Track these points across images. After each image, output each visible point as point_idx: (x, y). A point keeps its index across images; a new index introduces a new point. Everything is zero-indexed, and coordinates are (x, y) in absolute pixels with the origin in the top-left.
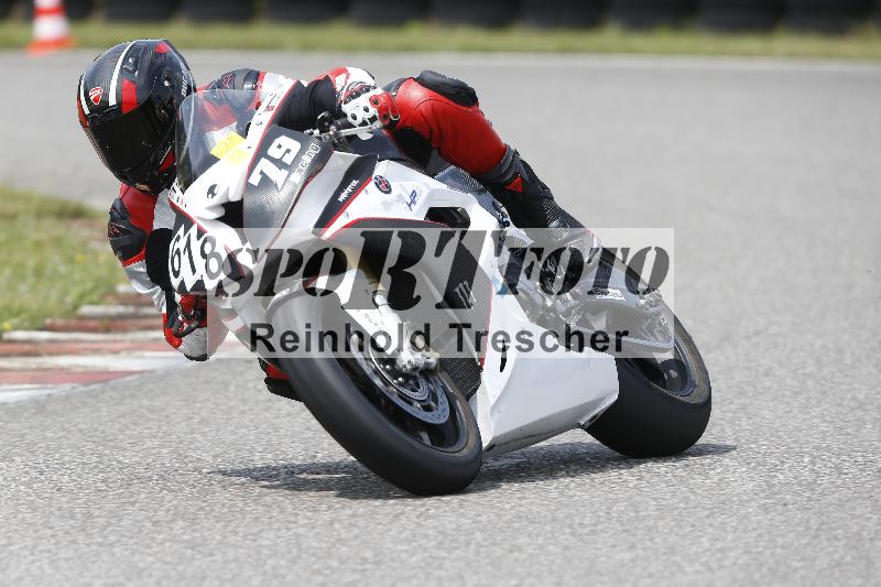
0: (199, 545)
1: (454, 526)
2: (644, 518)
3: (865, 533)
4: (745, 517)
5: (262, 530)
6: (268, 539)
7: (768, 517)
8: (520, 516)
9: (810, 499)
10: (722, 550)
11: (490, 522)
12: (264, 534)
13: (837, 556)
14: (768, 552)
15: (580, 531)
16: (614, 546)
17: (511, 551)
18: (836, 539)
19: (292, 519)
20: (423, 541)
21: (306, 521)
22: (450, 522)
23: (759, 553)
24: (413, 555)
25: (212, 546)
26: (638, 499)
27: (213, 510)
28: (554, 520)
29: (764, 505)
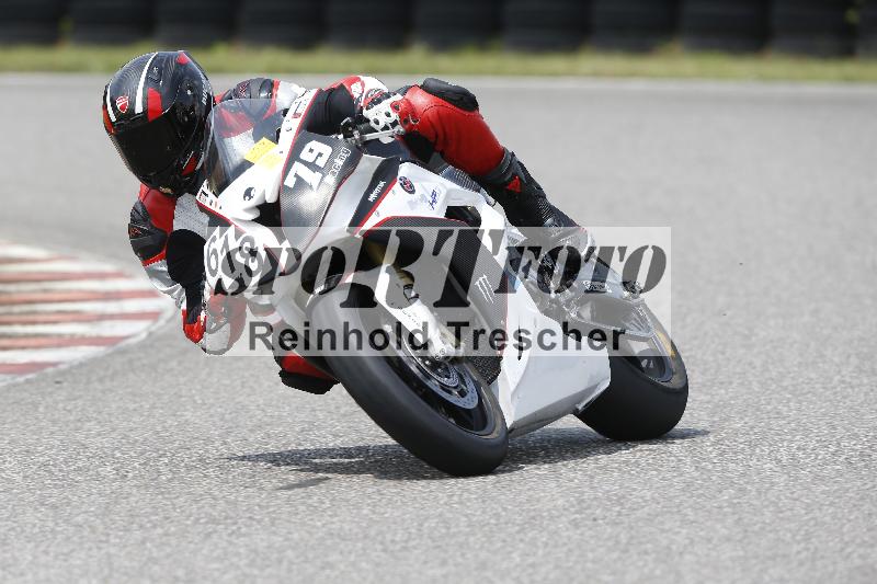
0: (9, 566)
1: (265, 544)
2: (454, 535)
3: (674, 547)
4: (556, 532)
5: (73, 551)
6: (80, 558)
7: (578, 532)
8: (332, 534)
9: (619, 514)
10: (533, 565)
11: (302, 539)
12: (74, 554)
13: (646, 570)
14: (579, 567)
15: (391, 547)
16: (425, 562)
17: (323, 568)
18: (646, 553)
19: (104, 538)
20: (235, 560)
21: (118, 540)
22: (262, 540)
23: (570, 568)
24: (224, 573)
25: (23, 567)
26: (449, 515)
27: (23, 531)
28: (366, 537)
29: (574, 520)
